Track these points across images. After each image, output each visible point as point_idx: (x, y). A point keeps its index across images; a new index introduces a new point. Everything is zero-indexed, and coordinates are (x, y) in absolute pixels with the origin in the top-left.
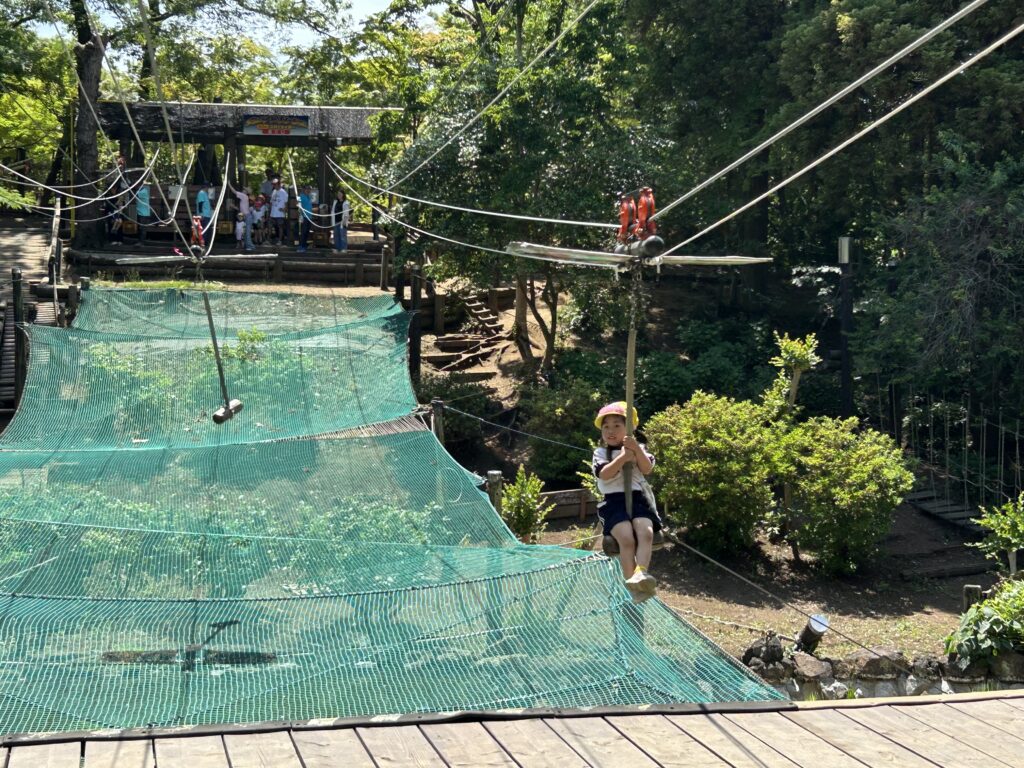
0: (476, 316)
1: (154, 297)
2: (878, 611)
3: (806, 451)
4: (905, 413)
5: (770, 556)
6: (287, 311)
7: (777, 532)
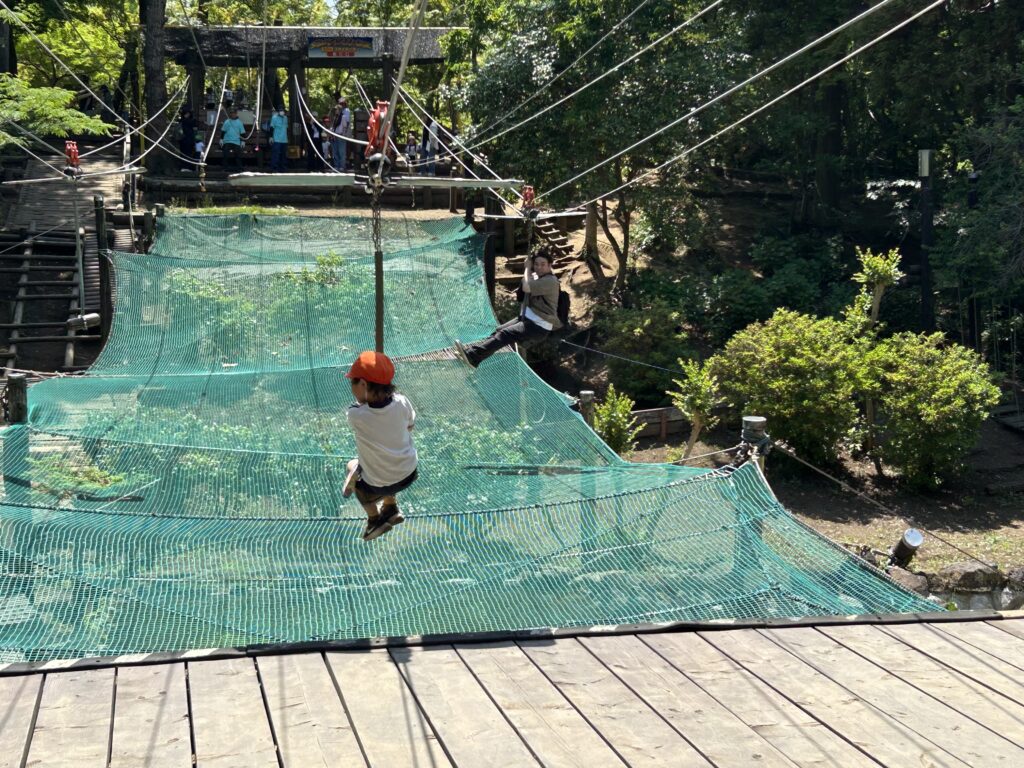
0: (546, 237)
1: (228, 223)
2: (965, 526)
3: (890, 367)
4: (983, 328)
5: (853, 473)
6: (360, 235)
7: (859, 449)
